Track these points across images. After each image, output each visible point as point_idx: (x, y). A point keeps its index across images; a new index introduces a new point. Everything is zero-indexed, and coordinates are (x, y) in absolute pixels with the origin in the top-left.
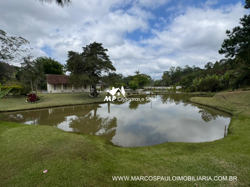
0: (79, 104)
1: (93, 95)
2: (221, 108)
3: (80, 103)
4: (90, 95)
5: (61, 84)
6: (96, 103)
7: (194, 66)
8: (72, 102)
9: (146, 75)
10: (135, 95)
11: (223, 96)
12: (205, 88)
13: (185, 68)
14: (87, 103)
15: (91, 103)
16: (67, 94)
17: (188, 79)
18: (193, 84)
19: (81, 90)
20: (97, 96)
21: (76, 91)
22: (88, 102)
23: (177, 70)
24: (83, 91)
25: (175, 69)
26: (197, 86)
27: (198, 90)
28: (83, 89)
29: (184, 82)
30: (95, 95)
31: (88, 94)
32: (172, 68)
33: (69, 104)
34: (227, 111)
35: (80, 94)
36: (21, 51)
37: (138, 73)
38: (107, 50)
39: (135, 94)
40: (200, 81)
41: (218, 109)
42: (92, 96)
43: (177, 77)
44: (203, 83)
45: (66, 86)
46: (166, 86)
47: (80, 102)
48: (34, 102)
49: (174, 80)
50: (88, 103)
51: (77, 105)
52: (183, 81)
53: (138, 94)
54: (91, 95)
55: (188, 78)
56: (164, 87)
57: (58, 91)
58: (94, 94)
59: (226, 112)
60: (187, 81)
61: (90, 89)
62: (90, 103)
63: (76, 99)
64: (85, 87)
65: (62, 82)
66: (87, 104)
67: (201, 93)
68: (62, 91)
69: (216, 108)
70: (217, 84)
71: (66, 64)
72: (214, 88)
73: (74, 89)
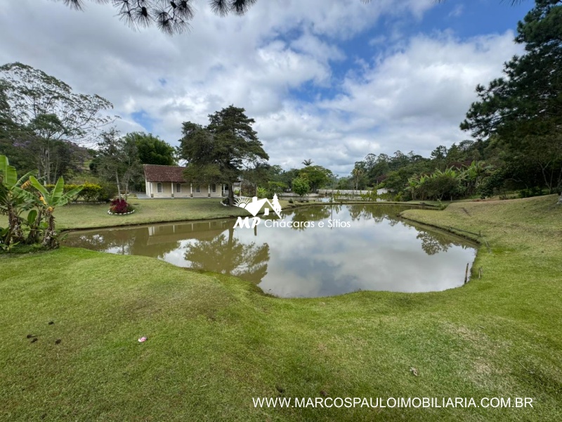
0: (203, 219)
1: (228, 203)
2: (460, 231)
3: (204, 217)
4: (221, 202)
5: (171, 182)
6: (231, 217)
7: (411, 153)
8: (189, 215)
9: (324, 169)
10: (302, 204)
11: (463, 208)
12: (430, 194)
13: (394, 156)
14: (216, 217)
15: (223, 216)
16: (180, 200)
17: (399, 177)
18: (409, 185)
19: (206, 194)
20: (234, 204)
21: (197, 195)
22: (218, 215)
23: (379, 160)
24: (209, 195)
25: (376, 158)
26: (415, 189)
27: (418, 198)
28: (209, 192)
29: (392, 183)
30: (231, 203)
31: (218, 200)
32: (370, 156)
33: (184, 218)
34: (470, 235)
35: (205, 200)
36: (98, 121)
37: (308, 164)
38: (252, 121)
39: (302, 202)
40: (422, 180)
41: (453, 233)
42: (226, 205)
43: (379, 172)
44: (428, 185)
45: (179, 185)
46: (359, 189)
47: (204, 214)
48: (123, 213)
49: (374, 179)
50: (219, 217)
51: (198, 220)
52: (390, 180)
53: (307, 203)
54: (224, 202)
55: (400, 174)
56: (355, 191)
57: (165, 194)
58: (228, 201)
59: (469, 239)
60: (397, 180)
61: (223, 192)
62: (221, 217)
63: (197, 210)
64: (214, 189)
65: (172, 179)
66: (217, 218)
67: (422, 202)
68: (173, 196)
69: (449, 231)
70: (452, 187)
71: (179, 146)
72: (447, 193)
73: (193, 191)
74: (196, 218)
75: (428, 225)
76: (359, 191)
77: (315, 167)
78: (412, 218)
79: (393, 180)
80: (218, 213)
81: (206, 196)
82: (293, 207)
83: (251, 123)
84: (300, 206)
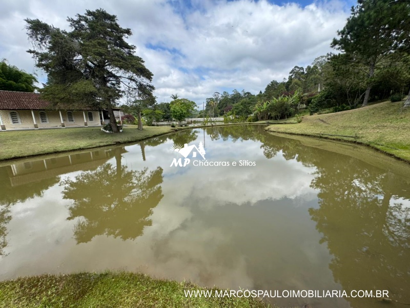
0: (80, 149)
1: (111, 129)
2: (332, 136)
3: (82, 146)
4: (102, 129)
5: (31, 110)
6: (118, 143)
7: (243, 91)
8: (60, 145)
9: (189, 101)
10: (182, 128)
11: (319, 119)
13: (233, 93)
14: (98, 145)
15: (108, 144)
16: (47, 131)
17: (242, 106)
18: (256, 110)
19: (82, 123)
20: (118, 130)
21: (69, 124)
22: (101, 142)
23: (222, 97)
24: (86, 124)
25: (220, 96)
26: (260, 112)
28: (85, 121)
29: (238, 111)
30: (114, 129)
31: (99, 128)
32: (216, 94)
33: (52, 150)
35: (81, 129)
37: (175, 98)
39: (182, 126)
40: (265, 106)
41: (326, 138)
42: (108, 131)
43: (225, 105)
45: (43, 114)
46: (214, 117)
47: (82, 143)
49: (222, 109)
50: (102, 144)
51: (74, 150)
52: (235, 109)
53: (185, 127)
54: (105, 128)
55: (242, 104)
56: (212, 118)
57: (23, 125)
58: (111, 127)
59: (345, 141)
60: (240, 109)
61: (101, 122)
62: (105, 144)
63: (72, 139)
64: (90, 117)
65: (31, 106)
66: (100, 147)
68: (36, 126)
69: (321, 137)
70: (286, 109)
71: (45, 83)
72: (283, 114)
73: (64, 120)
74: (71, 148)
75: (298, 134)
76: (215, 118)
77: (182, 99)
78: (280, 130)
79: (237, 109)
80: (100, 141)
81: (83, 125)
82: (176, 131)
83: (126, 35)
84: (181, 129)
